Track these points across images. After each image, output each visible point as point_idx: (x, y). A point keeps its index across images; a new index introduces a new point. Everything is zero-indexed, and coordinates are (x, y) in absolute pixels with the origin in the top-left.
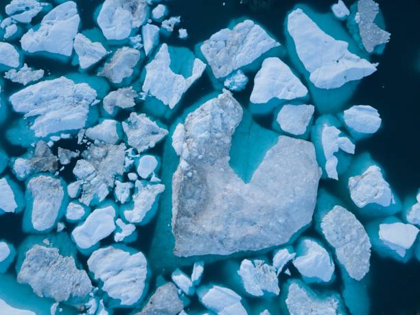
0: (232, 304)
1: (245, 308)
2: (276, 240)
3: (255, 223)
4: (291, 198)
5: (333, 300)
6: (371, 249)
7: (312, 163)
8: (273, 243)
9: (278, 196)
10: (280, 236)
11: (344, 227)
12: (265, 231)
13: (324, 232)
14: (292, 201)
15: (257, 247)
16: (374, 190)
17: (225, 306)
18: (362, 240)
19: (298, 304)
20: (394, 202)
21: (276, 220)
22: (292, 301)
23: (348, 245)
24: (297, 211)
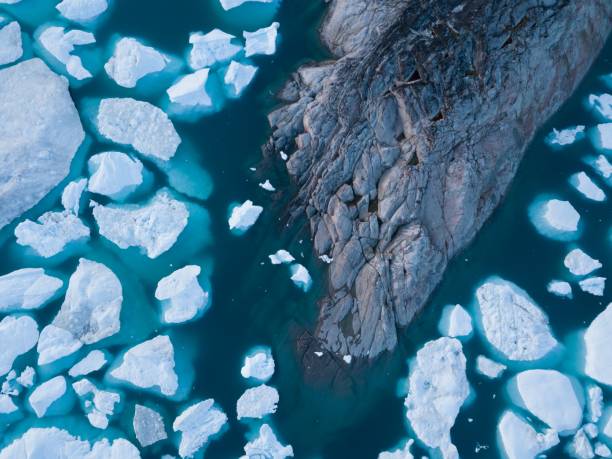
0: (32, 283)
1: (54, 276)
2: (52, 179)
3: (9, 178)
4: (40, 124)
5: (160, 196)
6: (169, 118)
7: (46, 76)
8: (49, 185)
9: (24, 132)
10: (52, 172)
11: (123, 114)
12: (26, 177)
13: (108, 137)
14: (43, 127)
15: (30, 202)
16: (131, 58)
17: (24, 290)
18: (153, 115)
19: (116, 225)
20: (168, 61)
21: (35, 157)
22: (107, 227)
23: (139, 129)
24: (58, 134)
